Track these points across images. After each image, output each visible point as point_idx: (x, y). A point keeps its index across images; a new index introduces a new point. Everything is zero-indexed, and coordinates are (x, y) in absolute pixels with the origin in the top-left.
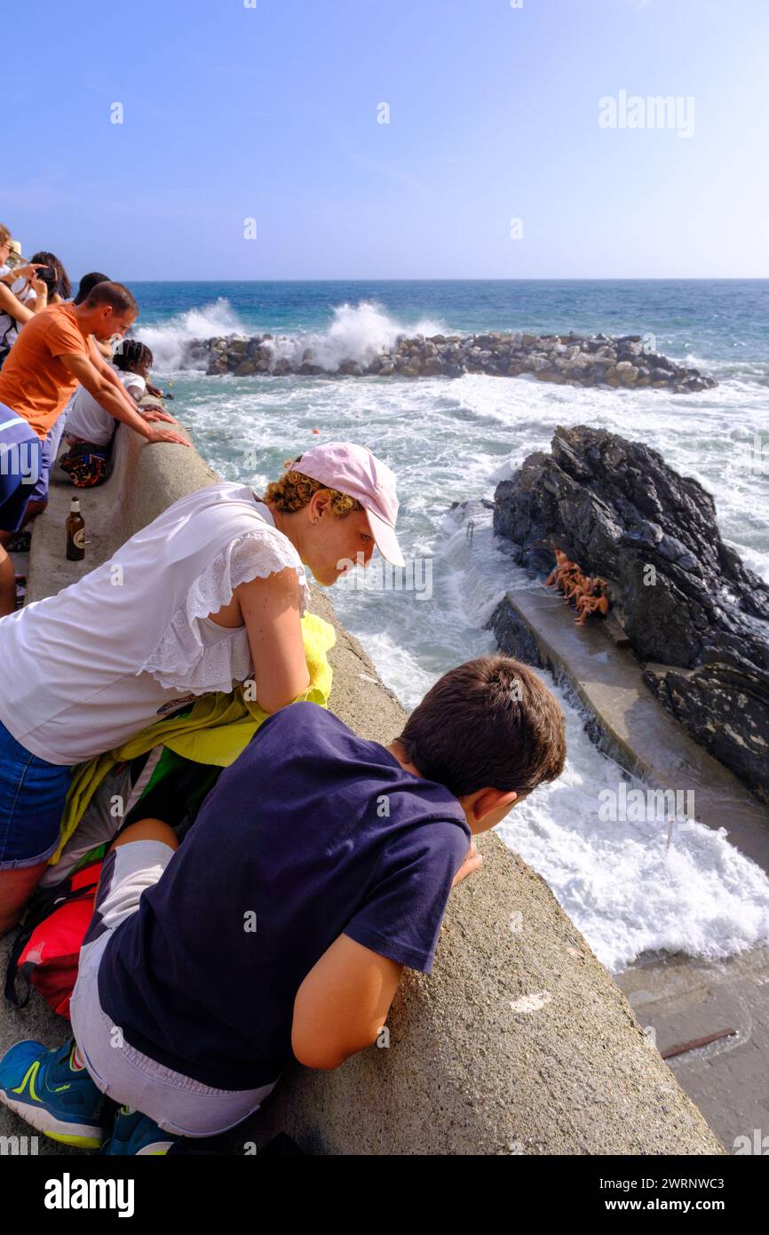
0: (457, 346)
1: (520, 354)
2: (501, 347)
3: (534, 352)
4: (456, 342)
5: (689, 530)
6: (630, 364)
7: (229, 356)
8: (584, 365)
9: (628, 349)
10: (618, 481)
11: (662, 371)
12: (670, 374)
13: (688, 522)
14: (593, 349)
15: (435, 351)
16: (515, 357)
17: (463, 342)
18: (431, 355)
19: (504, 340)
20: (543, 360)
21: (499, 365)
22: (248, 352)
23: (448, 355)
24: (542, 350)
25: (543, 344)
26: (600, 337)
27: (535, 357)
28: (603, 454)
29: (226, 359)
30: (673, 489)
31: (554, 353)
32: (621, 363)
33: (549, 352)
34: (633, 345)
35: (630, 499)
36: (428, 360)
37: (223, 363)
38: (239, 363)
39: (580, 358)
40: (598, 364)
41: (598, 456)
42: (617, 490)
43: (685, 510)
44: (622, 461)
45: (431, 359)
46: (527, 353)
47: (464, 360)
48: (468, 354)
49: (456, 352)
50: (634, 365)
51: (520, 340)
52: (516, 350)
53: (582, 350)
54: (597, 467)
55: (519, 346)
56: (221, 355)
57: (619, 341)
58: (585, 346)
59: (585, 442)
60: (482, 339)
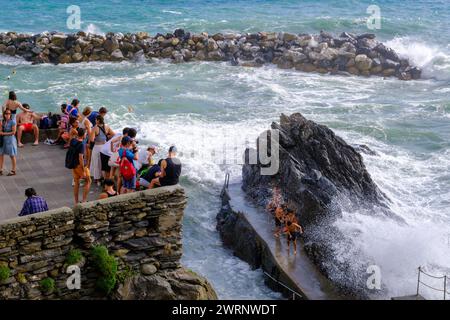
0: (233, 42)
1: (282, 49)
2: (268, 43)
3: (293, 47)
4: (232, 39)
5: (345, 175)
6: (366, 57)
7: (51, 49)
8: (331, 57)
9: (365, 44)
10: (308, 148)
11: (390, 62)
12: (396, 64)
13: (345, 171)
14: (338, 44)
15: (215, 47)
16: (278, 51)
17: (238, 39)
18: (212, 50)
19: (269, 37)
20: (300, 54)
21: (265, 57)
22: (66, 46)
23: (226, 50)
24: (299, 46)
25: (300, 41)
26: (344, 35)
27: (294, 52)
28: (301, 131)
29: (48, 52)
30: (337, 152)
31: (308, 48)
32: (359, 56)
33: (304, 47)
34: (369, 41)
36: (209, 54)
37: (45, 55)
38: (59, 55)
39: (328, 52)
40: (341, 56)
41: (297, 133)
42: (306, 153)
43: (343, 164)
44: (311, 136)
45: (213, 53)
46: (288, 47)
47: (239, 54)
48: (241, 49)
49: (232, 47)
50: (369, 56)
51: (282, 37)
52: (279, 46)
53: (330, 45)
54: (297, 140)
55: (281, 42)
56: (44, 49)
57: (359, 38)
58: (332, 42)
59: (291, 125)
60: (253, 37)
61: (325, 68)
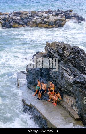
0: (8, 16)
2: (24, 16)
3: (36, 17)
4: (7, 14)
10: (70, 61)
14: (57, 15)
16: (29, 19)
17: (10, 14)
19: (25, 13)
20: (39, 20)
23: (5, 19)
24: (39, 16)
26: (59, 11)
27: (37, 19)
28: (63, 51)
31: (43, 17)
32: (67, 19)
33: (41, 16)
34: (70, 13)
35: (75, 67)
39: (53, 18)
40: (58, 20)
41: (62, 52)
42: (70, 64)
44: (71, 53)
46: (33, 17)
47: (11, 21)
48: (12, 19)
49: (7, 18)
53: (53, 15)
55: (30, 15)
57: (65, 12)
59: (57, 48)
60: (17, 13)
61: (52, 26)
